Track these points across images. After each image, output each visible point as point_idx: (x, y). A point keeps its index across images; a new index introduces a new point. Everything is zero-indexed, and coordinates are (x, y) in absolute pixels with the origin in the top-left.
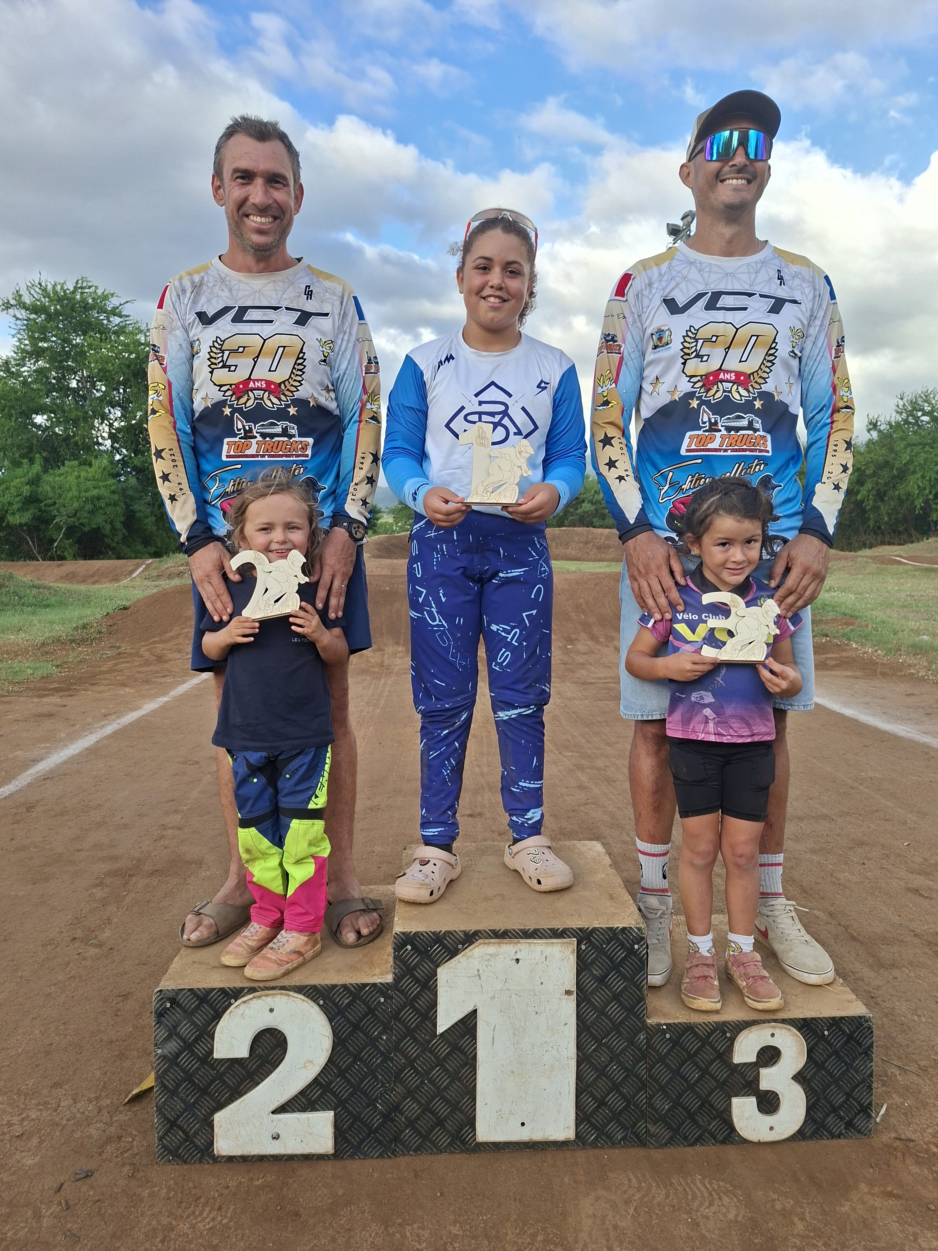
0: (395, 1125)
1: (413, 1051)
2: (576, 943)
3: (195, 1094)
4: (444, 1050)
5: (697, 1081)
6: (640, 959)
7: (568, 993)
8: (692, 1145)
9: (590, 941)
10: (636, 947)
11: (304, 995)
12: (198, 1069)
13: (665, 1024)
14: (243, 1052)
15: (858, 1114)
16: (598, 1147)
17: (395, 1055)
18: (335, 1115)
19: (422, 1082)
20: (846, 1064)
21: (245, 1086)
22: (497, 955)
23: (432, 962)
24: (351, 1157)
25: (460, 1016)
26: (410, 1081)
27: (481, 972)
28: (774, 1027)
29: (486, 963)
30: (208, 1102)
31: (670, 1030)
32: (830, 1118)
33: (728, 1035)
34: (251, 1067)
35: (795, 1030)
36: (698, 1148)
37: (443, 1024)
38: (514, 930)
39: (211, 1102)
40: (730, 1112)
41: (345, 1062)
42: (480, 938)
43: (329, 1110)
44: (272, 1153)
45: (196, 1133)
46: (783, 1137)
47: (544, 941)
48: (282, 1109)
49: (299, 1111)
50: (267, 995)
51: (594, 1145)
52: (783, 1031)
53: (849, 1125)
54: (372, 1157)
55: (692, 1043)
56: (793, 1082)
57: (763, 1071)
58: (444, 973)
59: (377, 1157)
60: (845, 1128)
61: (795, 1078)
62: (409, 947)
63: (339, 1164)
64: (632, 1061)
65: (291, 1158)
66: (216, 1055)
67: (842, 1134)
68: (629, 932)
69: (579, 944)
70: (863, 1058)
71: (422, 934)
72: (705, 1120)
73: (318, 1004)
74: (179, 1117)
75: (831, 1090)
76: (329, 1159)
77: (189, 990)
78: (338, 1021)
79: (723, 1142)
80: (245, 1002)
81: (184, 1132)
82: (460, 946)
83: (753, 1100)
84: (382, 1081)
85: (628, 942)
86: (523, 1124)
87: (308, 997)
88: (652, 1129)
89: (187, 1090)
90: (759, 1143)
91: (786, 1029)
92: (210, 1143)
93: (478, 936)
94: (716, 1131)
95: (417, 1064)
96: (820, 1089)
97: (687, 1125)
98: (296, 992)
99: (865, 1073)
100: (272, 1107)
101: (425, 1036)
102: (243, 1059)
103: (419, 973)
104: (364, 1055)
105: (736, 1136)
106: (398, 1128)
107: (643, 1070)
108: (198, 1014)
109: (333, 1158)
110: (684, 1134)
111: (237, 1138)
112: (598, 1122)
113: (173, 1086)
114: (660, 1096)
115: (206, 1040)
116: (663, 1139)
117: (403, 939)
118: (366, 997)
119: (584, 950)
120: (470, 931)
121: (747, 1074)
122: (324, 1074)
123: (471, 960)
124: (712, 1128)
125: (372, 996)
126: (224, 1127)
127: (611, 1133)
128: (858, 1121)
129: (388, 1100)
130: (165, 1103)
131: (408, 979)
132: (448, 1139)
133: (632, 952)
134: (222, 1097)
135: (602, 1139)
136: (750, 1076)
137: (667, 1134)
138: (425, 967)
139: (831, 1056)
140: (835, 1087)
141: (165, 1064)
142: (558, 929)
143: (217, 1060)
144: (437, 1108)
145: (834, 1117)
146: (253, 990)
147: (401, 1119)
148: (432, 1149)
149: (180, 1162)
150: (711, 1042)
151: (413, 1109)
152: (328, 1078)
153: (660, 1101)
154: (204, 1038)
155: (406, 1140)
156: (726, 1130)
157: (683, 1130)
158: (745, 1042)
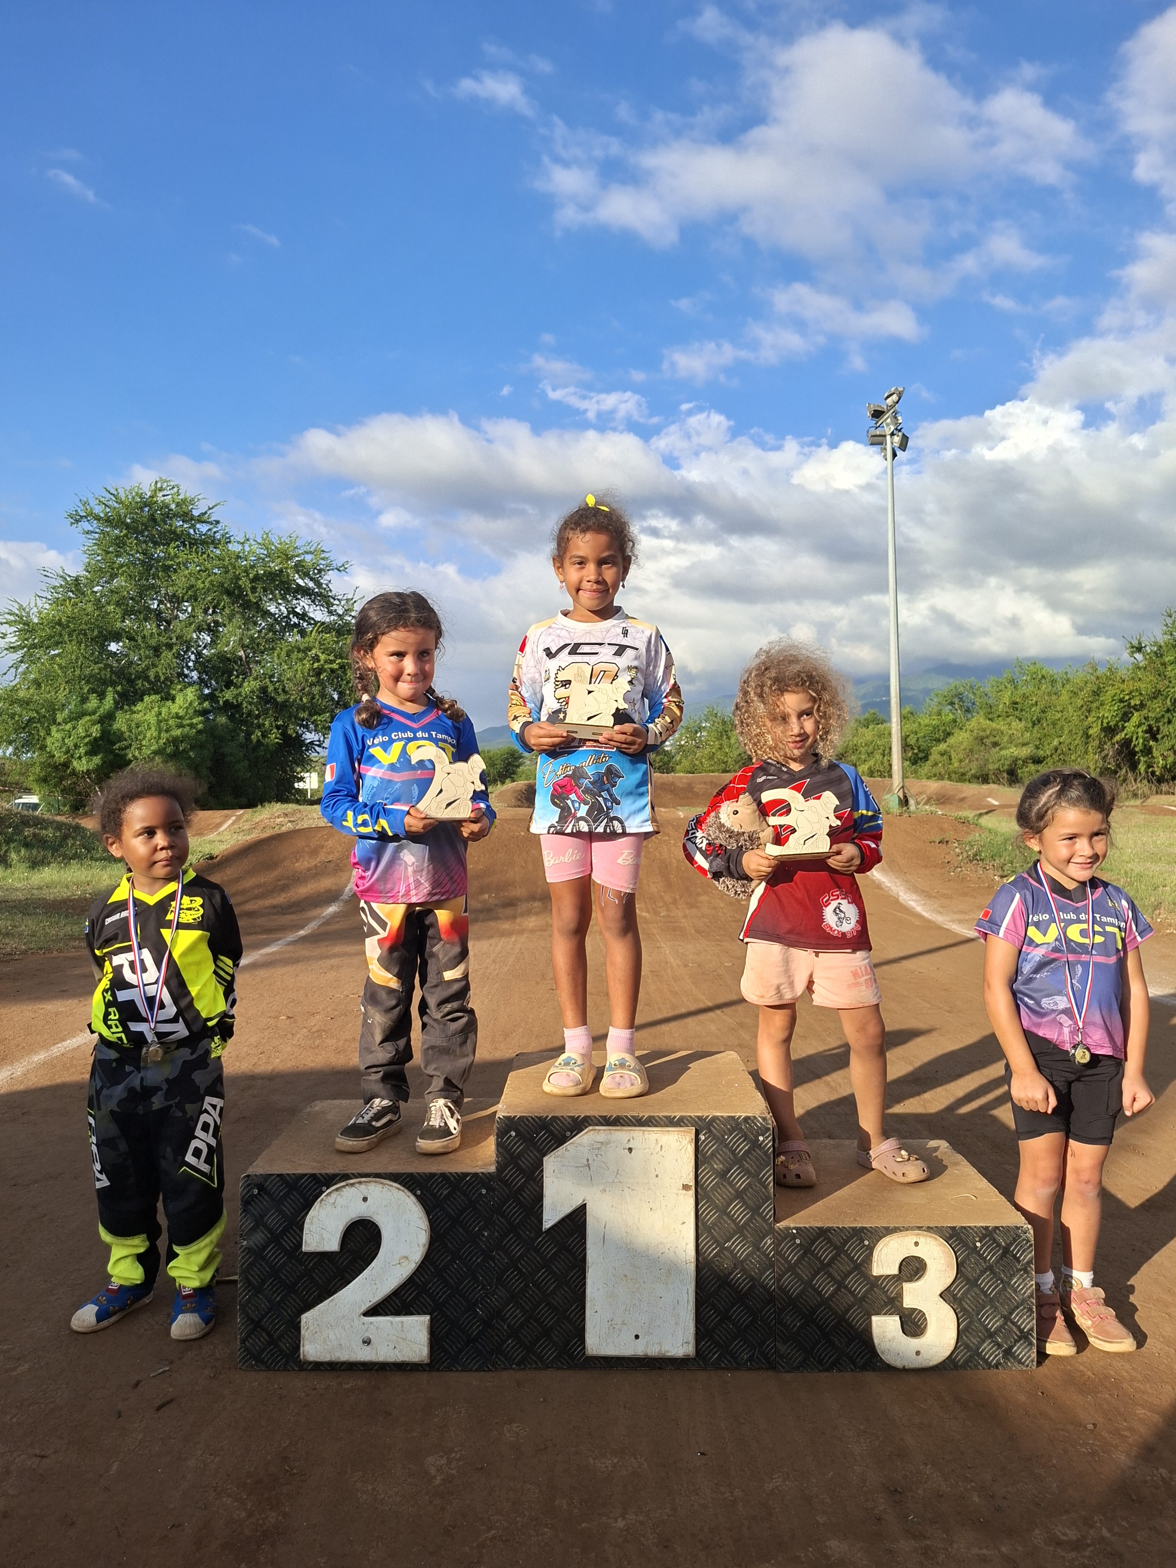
0: (497, 1335)
1: (518, 1250)
2: (694, 1132)
3: (281, 1292)
4: (550, 1250)
5: (833, 1294)
6: (766, 1153)
8: (827, 1370)
9: (710, 1131)
10: (761, 1138)
11: (400, 1184)
12: (285, 1263)
13: (795, 1228)
14: (333, 1244)
15: (1019, 1342)
16: (721, 1368)
17: (497, 1253)
18: (432, 1320)
19: (527, 1286)
20: (1002, 1282)
21: (333, 1286)
22: (608, 1143)
23: (538, 1150)
24: (449, 1369)
25: (568, 1210)
26: (513, 1284)
27: (590, 1162)
28: (918, 1235)
29: (596, 1152)
30: (296, 1301)
31: (801, 1235)
32: (985, 1345)
34: (342, 1263)
35: (942, 1240)
36: (834, 1373)
37: (550, 1218)
38: (626, 1116)
39: (298, 1301)
40: (871, 1333)
41: (443, 1260)
42: (590, 1125)
43: (425, 1314)
44: (362, 1360)
45: (281, 1336)
46: (932, 1364)
47: (659, 1129)
48: (374, 1311)
49: (393, 1314)
50: (360, 1183)
51: (717, 1366)
52: (929, 1239)
53: (1009, 1354)
54: (471, 1370)
55: (825, 1251)
56: (941, 1301)
57: (907, 1286)
58: (551, 1164)
59: (476, 1370)
60: (1003, 1357)
61: (943, 1296)
62: (513, 1134)
63: (435, 1375)
64: (758, 1269)
65: (384, 1366)
66: (304, 1249)
67: (1000, 1364)
68: (753, 1122)
69: (697, 1134)
70: (1022, 1275)
71: (527, 1119)
72: (842, 1340)
73: (415, 1195)
74: (263, 1317)
75: (986, 1312)
76: (425, 1370)
77: (279, 1175)
78: (436, 1214)
79: (863, 1368)
80: (337, 1190)
81: (268, 1334)
82: (568, 1134)
83: (896, 1319)
84: (482, 1283)
85: (752, 1134)
86: (637, 1337)
87: (404, 1186)
88: (783, 1349)
89: (274, 1286)
90: (905, 1370)
91: (931, 1237)
92: (296, 1347)
93: (588, 1122)
94: (855, 1353)
95: (521, 1264)
96: (973, 1310)
97: (823, 1345)
98: (391, 1180)
99: (1024, 1293)
100: (364, 1308)
101: (530, 1232)
102: (332, 1253)
103: (523, 1162)
104: (464, 1253)
105: (878, 1361)
106: (499, 1337)
107: (770, 1280)
108: (288, 1202)
109: (428, 1369)
110: (820, 1356)
111: (325, 1341)
112: (721, 1338)
113: (257, 1282)
114: (789, 1312)
115: (295, 1231)
116: (795, 1360)
117: (506, 1124)
118: (467, 1188)
119: (704, 1141)
120: (579, 1116)
121: (888, 1290)
122: (421, 1273)
123: (579, 1148)
124: (850, 1351)
125: (474, 1188)
126: (312, 1328)
127: (736, 1352)
128: (1018, 1348)
129: (489, 1305)
130: (248, 1301)
131: (512, 1169)
132: (554, 1352)
133: (756, 1144)
134: (310, 1296)
135: (726, 1359)
136: (892, 1292)
137: (800, 1355)
138: (530, 1157)
139: (985, 1272)
140: (991, 1308)
141: (250, 1257)
142: (675, 1117)
143: (306, 1253)
144: (543, 1315)
145: (990, 1343)
146: (345, 1177)
147: (503, 1327)
148: (537, 1364)
149: (263, 1368)
150: (848, 1250)
151: (516, 1316)
152: (424, 1278)
153: (791, 1317)
154: (293, 1229)
155: (509, 1352)
156: (866, 1354)
157: (818, 1352)
158: (885, 1250)
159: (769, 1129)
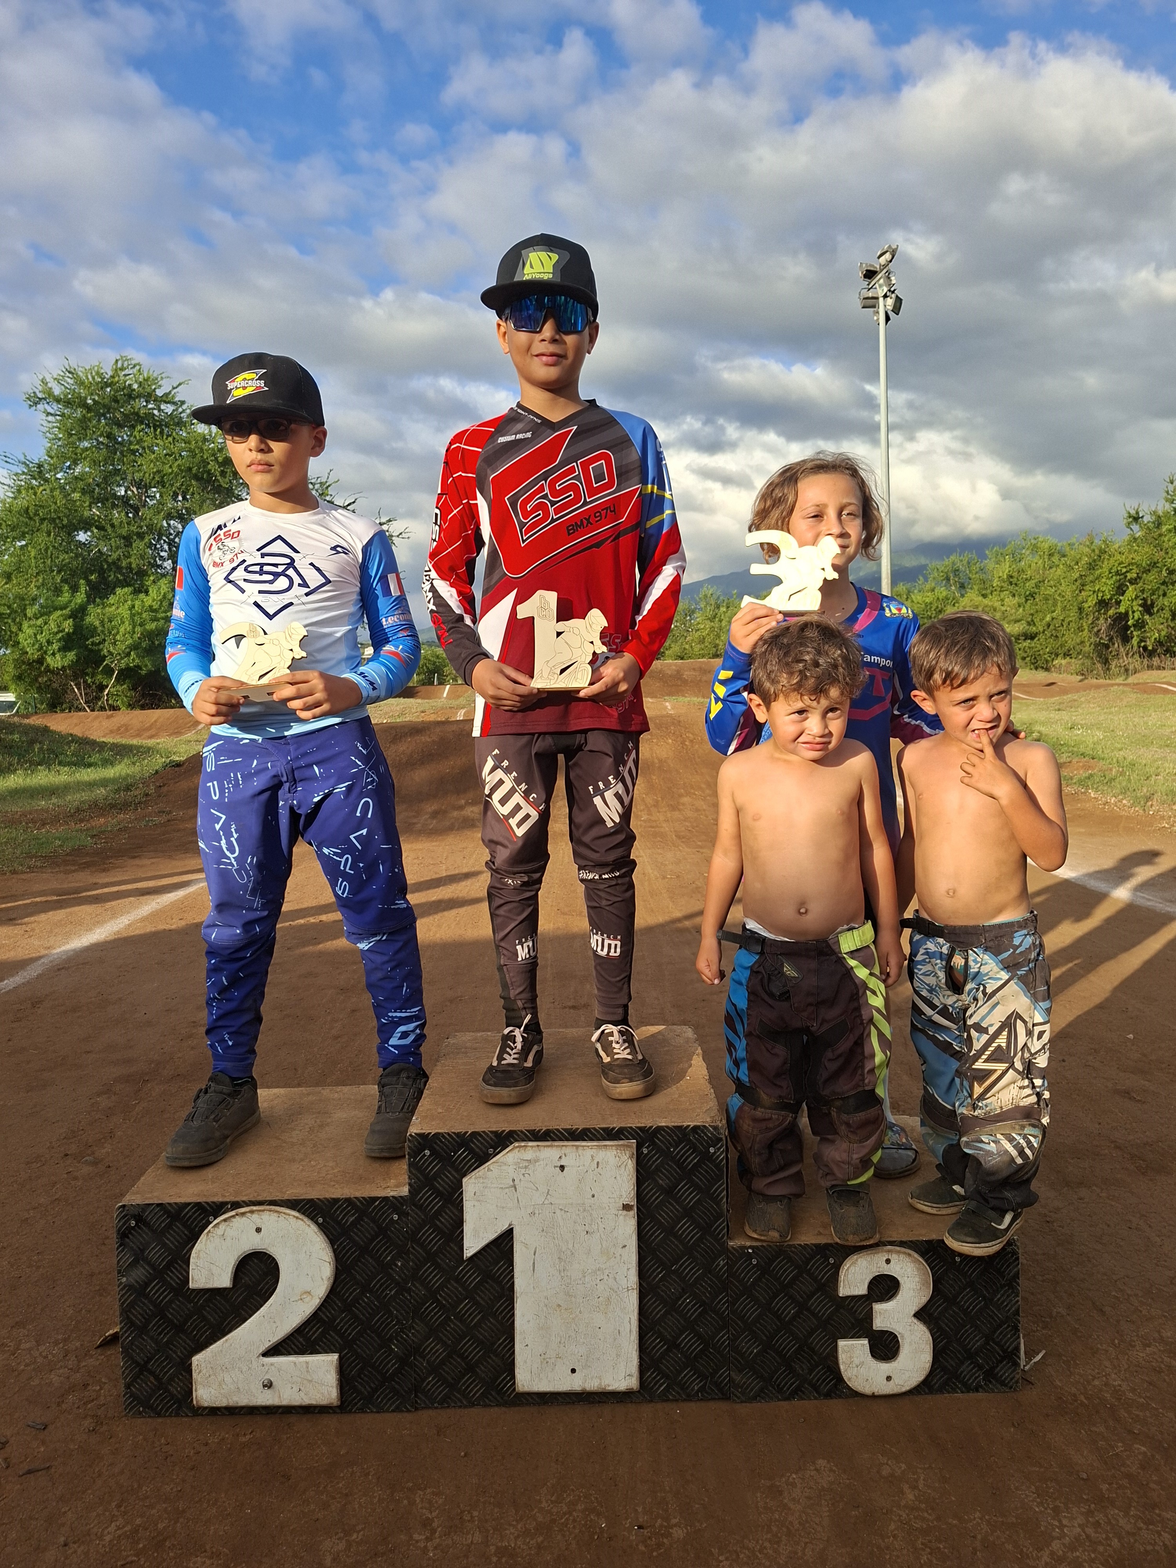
0: (416, 1372)
1: (436, 1280)
2: (635, 1146)
3: (168, 1333)
4: (474, 1279)
5: (794, 1317)
6: (717, 1166)
7: (626, 1207)
8: (787, 1399)
9: (653, 1143)
10: (712, 1150)
11: (299, 1211)
12: (171, 1302)
13: (750, 1247)
14: (225, 1281)
15: (1001, 1362)
16: (668, 1400)
17: (413, 1284)
18: (340, 1359)
19: (448, 1318)
20: (984, 1298)
21: (228, 1324)
22: (537, 1160)
23: (457, 1170)
24: (362, 1410)
25: (491, 1236)
26: (432, 1317)
27: (516, 1182)
28: (889, 1251)
29: (523, 1171)
30: (185, 1342)
31: (758, 1255)
32: (964, 1366)
33: (832, 1261)
34: (236, 1299)
35: (916, 1255)
36: (796, 1402)
37: (472, 1245)
38: (557, 1130)
39: (188, 1341)
40: (836, 1358)
41: (351, 1294)
42: (516, 1141)
43: (332, 1352)
44: (263, 1404)
45: (171, 1379)
46: (904, 1390)
47: (595, 1143)
48: (274, 1351)
49: (296, 1353)
50: (252, 1212)
51: (664, 1398)
52: (902, 1256)
53: (990, 1375)
54: (387, 1411)
55: (785, 1271)
56: (915, 1321)
57: (878, 1307)
58: (471, 1185)
59: (393, 1411)
60: (984, 1379)
61: (918, 1315)
62: (427, 1152)
63: (347, 1418)
64: (710, 1293)
65: (288, 1410)
66: (192, 1285)
67: (981, 1386)
68: (703, 1132)
69: (639, 1147)
70: (1005, 1292)
71: (443, 1136)
72: (804, 1367)
73: (316, 1223)
74: (150, 1359)
75: (967, 1331)
76: (335, 1412)
77: (158, 1205)
78: (341, 1243)
79: (828, 1395)
80: (225, 1220)
81: (157, 1378)
82: (491, 1151)
83: (865, 1342)
84: (397, 1317)
85: (702, 1145)
86: (573, 1371)
87: (303, 1214)
88: (737, 1378)
89: (158, 1328)
90: (874, 1397)
91: (905, 1253)
92: (189, 1392)
93: (513, 1137)
94: (818, 1381)
95: (441, 1296)
96: (951, 1330)
97: (782, 1374)
98: (288, 1207)
99: (1009, 1310)
100: (262, 1349)
101: (450, 1261)
102: (225, 1289)
103: (439, 1184)
104: (374, 1286)
105: (844, 1388)
106: (419, 1375)
107: (724, 1304)
108: (170, 1234)
109: (338, 1411)
110: (779, 1385)
111: (220, 1385)
112: (668, 1368)
113: (141, 1322)
114: (746, 1337)
115: (180, 1266)
116: (752, 1390)
117: (419, 1143)
118: (377, 1214)
119: (647, 1155)
120: (504, 1131)
121: (856, 1311)
122: (326, 1308)
123: (504, 1167)
124: (813, 1378)
125: (383, 1214)
126: (204, 1372)
127: (686, 1383)
128: (1000, 1370)
129: (406, 1341)
130: (132, 1342)
131: (427, 1192)
132: (480, 1388)
133: (706, 1157)
134: (201, 1336)
135: (674, 1390)
136: (860, 1313)
137: (758, 1383)
138: (447, 1177)
139: (965, 1289)
140: (971, 1327)
141: (131, 1295)
142: (614, 1128)
143: (194, 1290)
144: (466, 1351)
145: (970, 1364)
146: (236, 1205)
147: (422, 1364)
148: (461, 1402)
149: (152, 1415)
150: (810, 1269)
151: (437, 1351)
152: (330, 1313)
153: (746, 1343)
154: (177, 1263)
155: (430, 1389)
156: (831, 1380)
157: (777, 1379)
158: (852, 1269)
159: (721, 1139)
